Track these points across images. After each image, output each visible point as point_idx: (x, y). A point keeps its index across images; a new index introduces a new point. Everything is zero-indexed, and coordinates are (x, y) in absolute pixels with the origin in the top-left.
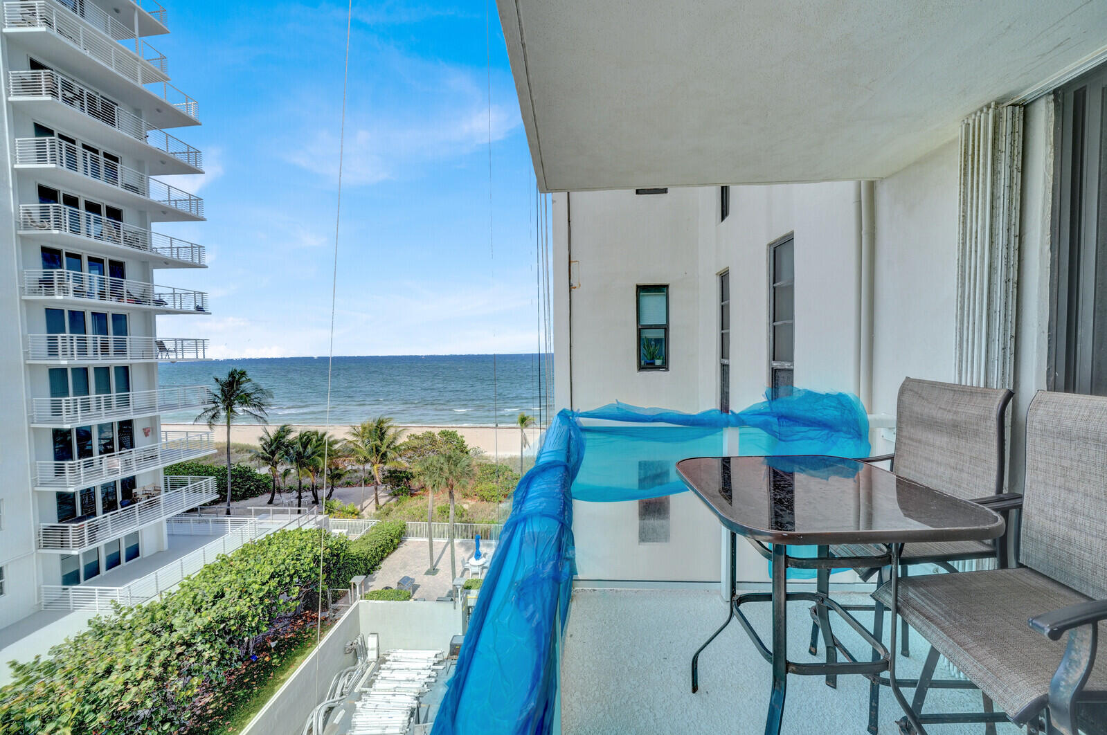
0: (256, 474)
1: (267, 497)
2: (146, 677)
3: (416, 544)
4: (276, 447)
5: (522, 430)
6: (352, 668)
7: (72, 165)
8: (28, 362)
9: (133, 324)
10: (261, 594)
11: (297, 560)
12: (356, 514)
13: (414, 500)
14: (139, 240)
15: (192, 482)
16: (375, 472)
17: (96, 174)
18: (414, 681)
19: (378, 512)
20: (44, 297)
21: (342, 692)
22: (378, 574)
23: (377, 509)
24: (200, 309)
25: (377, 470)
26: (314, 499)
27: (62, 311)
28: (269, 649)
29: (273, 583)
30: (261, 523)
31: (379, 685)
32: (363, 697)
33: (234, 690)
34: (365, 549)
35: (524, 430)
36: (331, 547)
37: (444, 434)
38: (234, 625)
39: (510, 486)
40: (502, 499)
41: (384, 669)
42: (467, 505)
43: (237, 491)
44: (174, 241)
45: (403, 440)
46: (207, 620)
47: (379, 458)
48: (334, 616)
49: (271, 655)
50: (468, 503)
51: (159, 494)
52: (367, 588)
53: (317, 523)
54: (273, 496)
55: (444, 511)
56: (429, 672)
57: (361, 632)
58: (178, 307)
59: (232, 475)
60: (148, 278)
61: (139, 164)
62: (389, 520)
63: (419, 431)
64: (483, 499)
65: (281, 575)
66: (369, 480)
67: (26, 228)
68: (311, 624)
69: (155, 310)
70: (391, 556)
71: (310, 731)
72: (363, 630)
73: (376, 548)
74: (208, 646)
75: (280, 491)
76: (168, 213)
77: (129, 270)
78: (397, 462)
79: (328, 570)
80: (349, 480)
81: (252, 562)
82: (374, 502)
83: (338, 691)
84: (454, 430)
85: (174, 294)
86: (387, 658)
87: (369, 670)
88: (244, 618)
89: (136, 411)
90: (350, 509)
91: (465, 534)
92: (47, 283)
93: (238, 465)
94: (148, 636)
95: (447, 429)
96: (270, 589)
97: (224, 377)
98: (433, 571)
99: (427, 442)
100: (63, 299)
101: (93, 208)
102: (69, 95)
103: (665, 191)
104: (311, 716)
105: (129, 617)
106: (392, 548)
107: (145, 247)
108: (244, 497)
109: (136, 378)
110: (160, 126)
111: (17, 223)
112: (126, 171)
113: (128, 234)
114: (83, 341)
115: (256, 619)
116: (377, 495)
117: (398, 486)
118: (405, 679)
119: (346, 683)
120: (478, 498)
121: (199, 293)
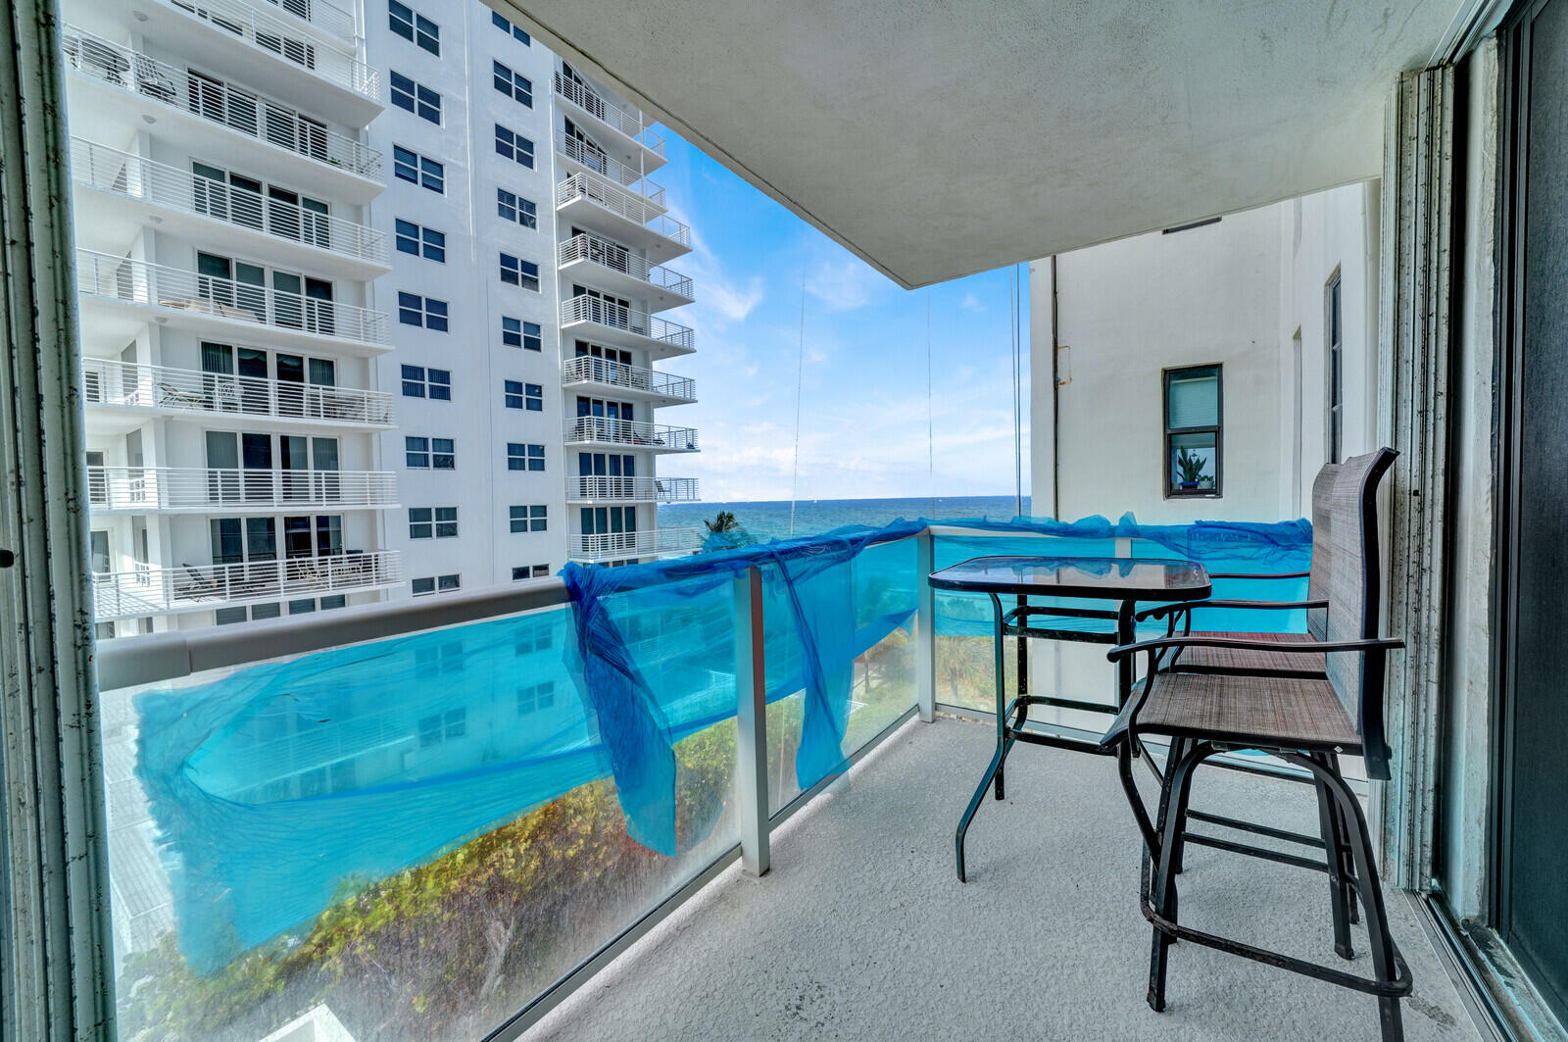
7: (597, 318)
8: (569, 502)
9: (639, 465)
14: (643, 381)
17: (612, 322)
19: (867, 696)
20: (578, 443)
24: (691, 447)
27: (590, 454)
44: (670, 377)
58: (673, 446)
60: (649, 418)
61: (644, 305)
67: (568, 381)
69: (655, 450)
76: (665, 349)
77: (636, 411)
85: (669, 432)
89: (640, 551)
92: (580, 429)
97: (713, 521)
100: (590, 443)
101: (611, 354)
102: (595, 252)
103: (1218, 220)
107: (647, 389)
109: (641, 518)
110: (657, 262)
111: (562, 377)
112: (634, 314)
113: (635, 376)
114: (603, 482)
121: (691, 430)
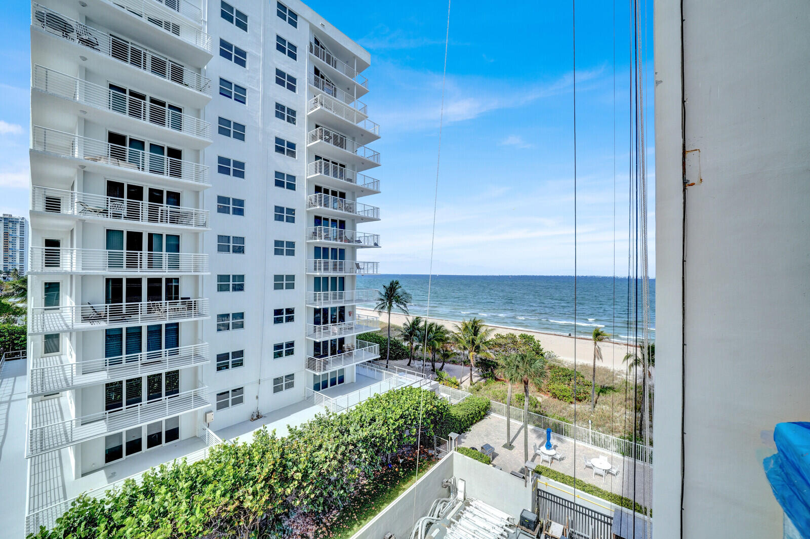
0: (402, 345)
1: (407, 361)
2: (334, 458)
3: (495, 420)
4: (413, 331)
5: (595, 343)
6: (446, 499)
7: (327, 173)
8: (307, 274)
9: (348, 254)
10: (394, 427)
11: (416, 410)
12: (457, 385)
13: (498, 384)
14: (351, 208)
15: (369, 346)
16: (470, 358)
17: (335, 175)
18: (490, 532)
19: (471, 388)
20: (314, 241)
21: (438, 515)
22: (468, 434)
23: (471, 384)
24: (376, 245)
25: (472, 356)
26: (432, 368)
27: (320, 248)
28: (398, 463)
29: (401, 421)
30: (401, 378)
31: (462, 521)
32: (452, 526)
33: (378, 482)
34: (461, 413)
35: (598, 343)
36: (437, 407)
37: (523, 336)
38: (378, 442)
39: (582, 391)
40: (574, 400)
41: (468, 511)
42: (541, 398)
43: (392, 354)
44: (366, 206)
45: (491, 337)
46: (365, 434)
47: (474, 348)
48: (437, 456)
49: (399, 468)
50: (542, 397)
51: (353, 350)
52: (460, 443)
53: (431, 386)
54: (410, 361)
55: (520, 399)
56: (502, 531)
57: (454, 475)
58: (366, 244)
59: (390, 344)
60: (354, 228)
61: (353, 167)
62: (478, 396)
63: (504, 332)
64: (555, 396)
65: (406, 418)
66: (466, 363)
67: (309, 207)
68: (423, 455)
69: (355, 246)
70: (478, 424)
71: (417, 533)
72: (456, 474)
73: (468, 415)
74: (365, 451)
75: (414, 359)
76: (365, 192)
77: (347, 225)
78: (487, 353)
79: (434, 422)
80: (454, 359)
81: (391, 404)
82: (469, 379)
83: (436, 513)
84: (532, 334)
85: (365, 237)
86: (471, 503)
87: (458, 506)
88: (384, 439)
89: (347, 302)
90: (453, 380)
91: (537, 423)
92: (315, 233)
93: (394, 339)
94: (338, 433)
95: (526, 333)
96: (399, 425)
97: (388, 285)
98: (509, 446)
99: (509, 341)
100: (321, 242)
101: (334, 193)
102: (327, 137)
104: (417, 523)
105: (332, 418)
106: (479, 418)
107: (354, 212)
108: (395, 359)
109: (347, 283)
110: (362, 144)
111: (307, 205)
112: (348, 172)
113: (347, 205)
114: (326, 264)
115: (391, 443)
116: (471, 375)
117: (487, 371)
118: (483, 527)
119: (441, 509)
120: (550, 394)
121: (377, 236)
